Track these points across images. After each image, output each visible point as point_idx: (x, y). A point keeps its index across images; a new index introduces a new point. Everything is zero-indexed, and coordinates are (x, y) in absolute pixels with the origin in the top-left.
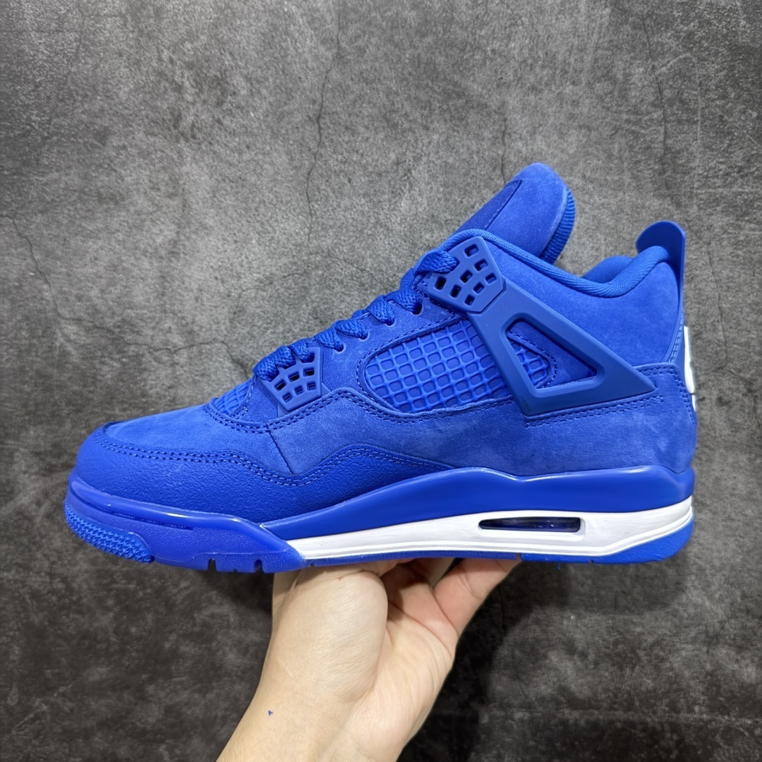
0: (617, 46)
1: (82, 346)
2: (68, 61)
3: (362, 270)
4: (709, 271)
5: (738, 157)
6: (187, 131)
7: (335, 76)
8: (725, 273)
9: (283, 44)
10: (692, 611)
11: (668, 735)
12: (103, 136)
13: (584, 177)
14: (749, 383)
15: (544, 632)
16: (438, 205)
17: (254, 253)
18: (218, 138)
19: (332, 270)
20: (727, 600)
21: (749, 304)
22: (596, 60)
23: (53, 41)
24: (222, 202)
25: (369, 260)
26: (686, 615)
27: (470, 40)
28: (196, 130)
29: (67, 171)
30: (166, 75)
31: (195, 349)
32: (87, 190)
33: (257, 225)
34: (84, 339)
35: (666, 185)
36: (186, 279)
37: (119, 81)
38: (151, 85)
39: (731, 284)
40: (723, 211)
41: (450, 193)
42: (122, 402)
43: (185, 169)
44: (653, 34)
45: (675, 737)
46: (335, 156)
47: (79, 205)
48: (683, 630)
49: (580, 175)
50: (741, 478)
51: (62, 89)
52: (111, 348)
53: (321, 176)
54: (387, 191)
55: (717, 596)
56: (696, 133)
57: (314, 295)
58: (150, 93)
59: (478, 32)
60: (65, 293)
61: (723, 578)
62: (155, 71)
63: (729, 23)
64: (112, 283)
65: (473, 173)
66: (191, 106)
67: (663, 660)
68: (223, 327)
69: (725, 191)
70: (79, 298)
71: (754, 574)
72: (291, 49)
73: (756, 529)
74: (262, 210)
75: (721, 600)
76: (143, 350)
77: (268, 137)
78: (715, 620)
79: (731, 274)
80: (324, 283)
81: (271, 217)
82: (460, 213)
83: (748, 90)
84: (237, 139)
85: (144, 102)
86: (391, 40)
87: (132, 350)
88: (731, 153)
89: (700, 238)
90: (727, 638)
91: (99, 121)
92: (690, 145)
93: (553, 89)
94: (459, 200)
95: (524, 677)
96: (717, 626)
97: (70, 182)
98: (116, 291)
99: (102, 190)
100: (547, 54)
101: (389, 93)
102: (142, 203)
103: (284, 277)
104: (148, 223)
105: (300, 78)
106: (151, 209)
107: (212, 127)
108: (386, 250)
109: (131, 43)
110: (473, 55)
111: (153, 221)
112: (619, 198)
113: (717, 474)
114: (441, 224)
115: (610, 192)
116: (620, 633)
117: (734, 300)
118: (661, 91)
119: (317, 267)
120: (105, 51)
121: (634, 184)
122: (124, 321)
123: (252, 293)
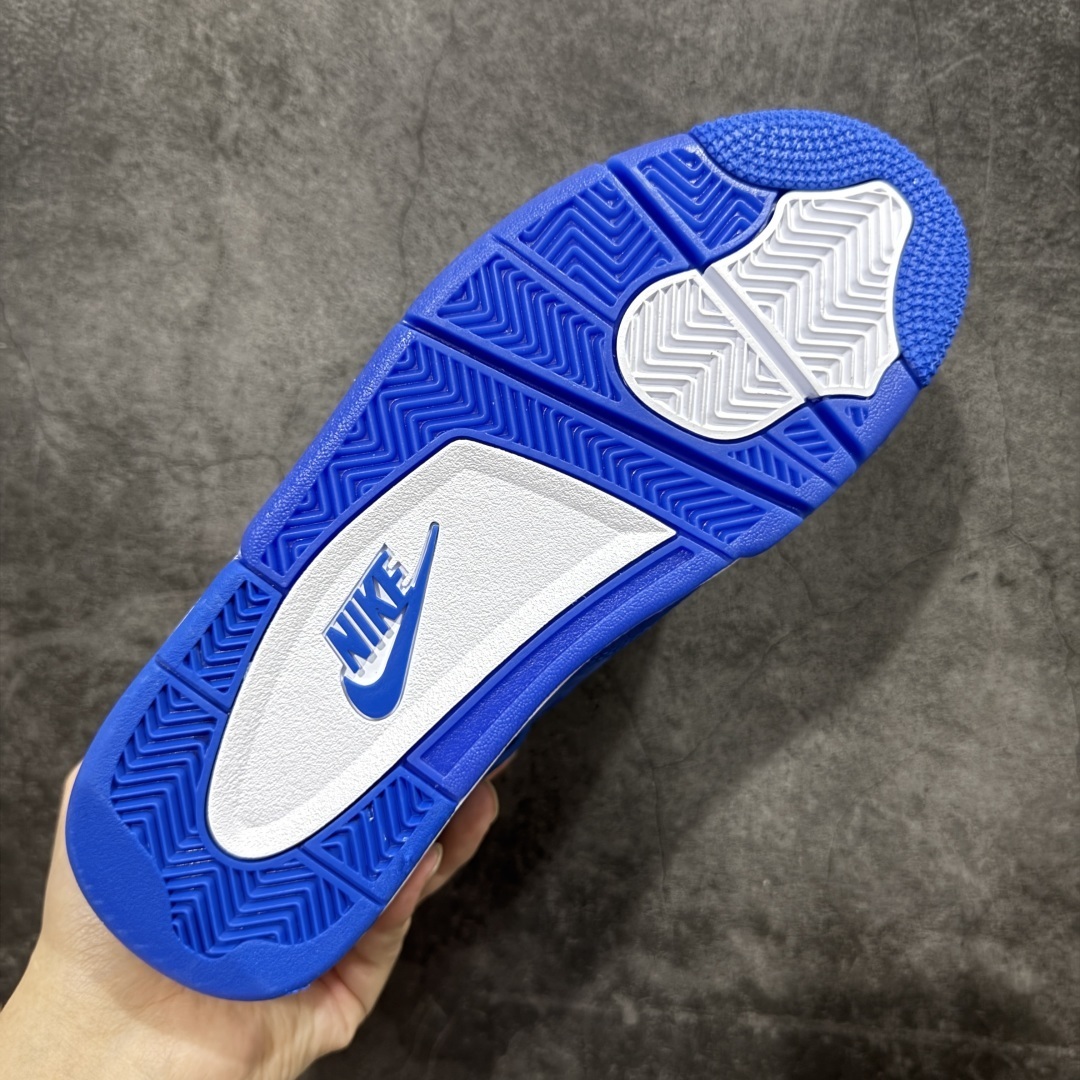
0: (869, 40)
1: (73, 454)
2: (59, 35)
4: (993, 386)
5: (1047, 214)
6: (229, 144)
7: (447, 69)
8: (1018, 389)
9: (372, 20)
10: (942, 883)
11: (898, 1059)
12: (107, 147)
14: (1046, 555)
15: (724, 900)
17: (321, 329)
18: (273, 157)
20: (996, 872)
21: (1051, 438)
22: (837, 60)
23: (39, 5)
24: (276, 251)
26: (932, 890)
27: (650, 21)
28: (241, 145)
29: (56, 197)
30: (200, 61)
31: (231, 466)
32: (83, 226)
33: (326, 287)
34: (74, 444)
36: (221, 363)
37: (132, 68)
38: (178, 75)
39: (1026, 407)
40: (1019, 297)
42: (127, 537)
43: (224, 200)
44: (926, 22)
45: (909, 1063)
46: (441, 189)
47: (71, 249)
48: (927, 910)
50: (1026, 694)
51: (50, 76)
52: (111, 458)
53: (422, 217)
55: (980, 864)
56: (984, 176)
58: (176, 86)
59: (661, 11)
60: (50, 375)
61: (990, 838)
62: (184, 54)
63: (1043, 9)
64: (115, 363)
66: (235, 109)
67: (895, 952)
68: (271, 436)
69: (1023, 266)
70: (69, 383)
71: (1038, 836)
72: (384, 28)
73: (1043, 771)
74: (333, 264)
75: (987, 871)
76: (156, 462)
77: (345, 158)
78: (976, 900)
79: (1026, 392)
81: (347, 277)
83: (1068, 113)
84: (300, 160)
85: (167, 100)
86: (530, 19)
87: (141, 462)
88: (1036, 208)
89: (982, 335)
90: (992, 925)
91: (102, 125)
92: (974, 194)
93: (771, 100)
95: (691, 963)
96: (979, 908)
97: (59, 214)
98: (119, 375)
99: (104, 228)
100: (763, 47)
101: (525, 97)
102: (160, 248)
104: (168, 279)
105: (395, 72)
106: (173, 257)
107: (264, 139)
109: (151, 11)
110: (652, 46)
111: (176, 276)
113: (991, 687)
116: (835, 909)
117: (1029, 430)
118: (933, 110)
120: (113, 21)
122: (131, 420)
123: (316, 387)
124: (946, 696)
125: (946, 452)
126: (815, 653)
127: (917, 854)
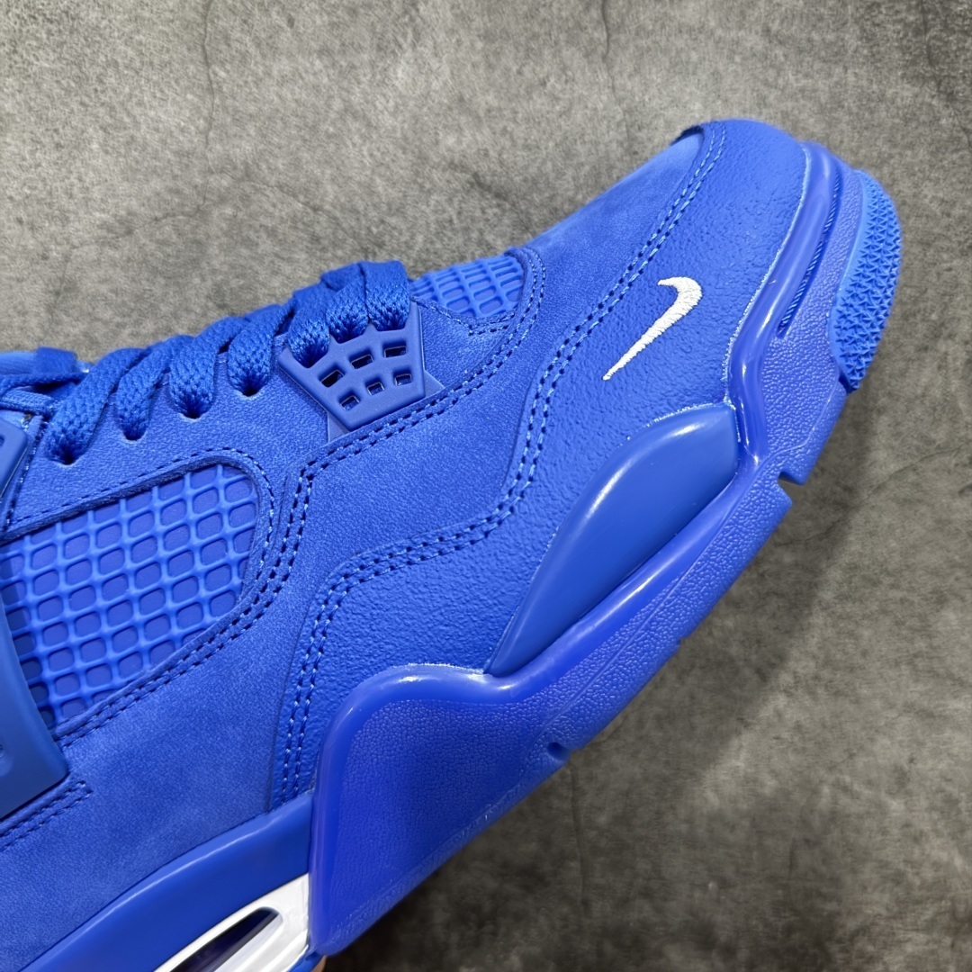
3: (315, 209)
10: (929, 874)
13: (767, 31)
15: (659, 910)
16: (473, 78)
17: (95, 170)
19: (254, 207)
24: (30, 64)
25: (329, 188)
26: (917, 882)
33: (102, 111)
35: (929, 56)
41: (497, 54)
48: (911, 907)
49: (759, 28)
53: (233, 10)
54: (366, 45)
57: (217, 257)
65: (543, 12)
67: (871, 959)
68: (33, 322)
74: (111, 80)
80: (238, 235)
81: (131, 96)
82: (517, 96)
94: (515, 69)
103: (156, 219)
108: (364, 167)
112: (835, 79)
114: (478, 117)
115: (817, 65)
116: (797, 913)
119: (222, 200)
121: (865, 52)
123: (91, 252)
124: (936, 642)
125: (942, 325)
126: (776, 594)
127: (899, 840)
